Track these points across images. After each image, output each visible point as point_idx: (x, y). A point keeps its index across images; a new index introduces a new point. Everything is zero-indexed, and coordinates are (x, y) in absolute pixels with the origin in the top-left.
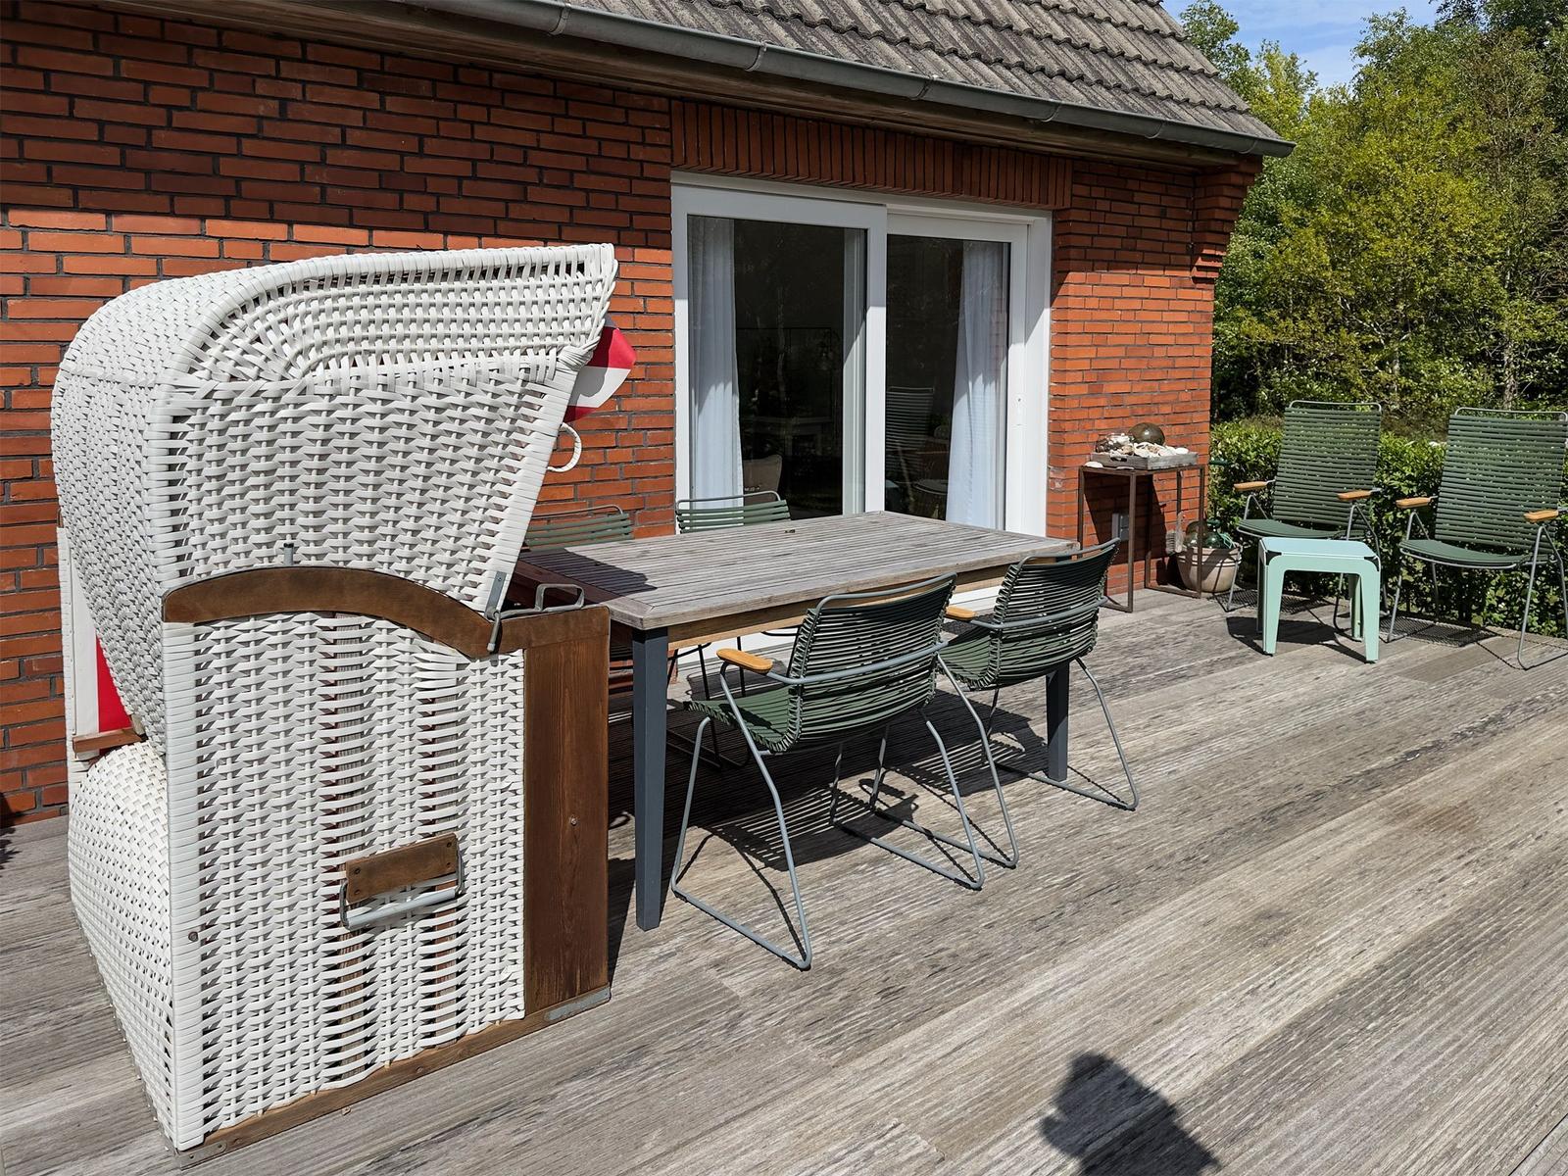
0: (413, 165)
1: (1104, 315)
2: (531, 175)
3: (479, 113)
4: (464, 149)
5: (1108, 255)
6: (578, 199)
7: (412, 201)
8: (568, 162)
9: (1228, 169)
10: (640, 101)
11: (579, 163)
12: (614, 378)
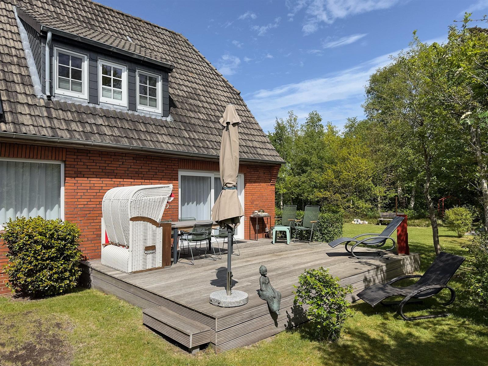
0: (140, 170)
1: (254, 191)
2: (157, 171)
3: (150, 162)
4: (147, 168)
5: (254, 181)
6: (164, 174)
7: (140, 175)
8: (162, 169)
9: (275, 166)
10: (173, 159)
11: (164, 169)
12: (172, 198)
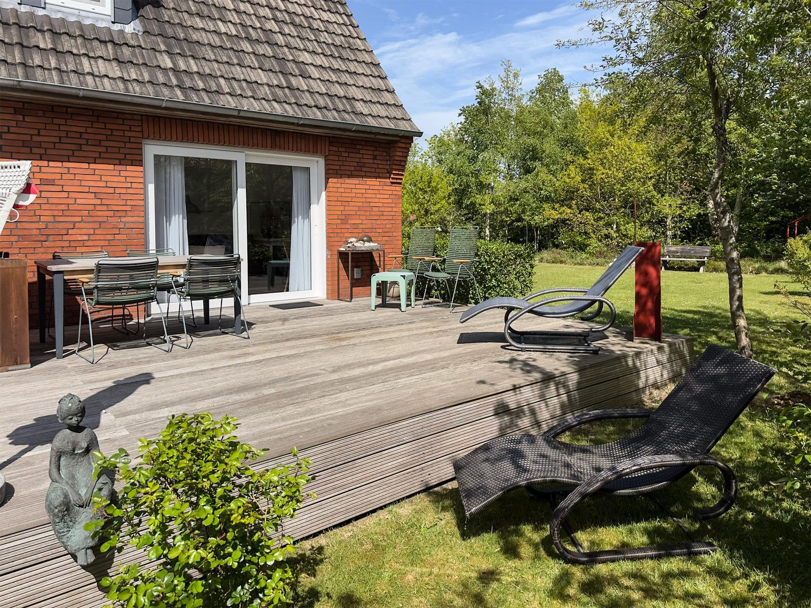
0: (35, 139)
1: (348, 195)
2: (84, 142)
3: (62, 122)
6: (103, 149)
7: (35, 150)
8: (98, 137)
11: (104, 137)
